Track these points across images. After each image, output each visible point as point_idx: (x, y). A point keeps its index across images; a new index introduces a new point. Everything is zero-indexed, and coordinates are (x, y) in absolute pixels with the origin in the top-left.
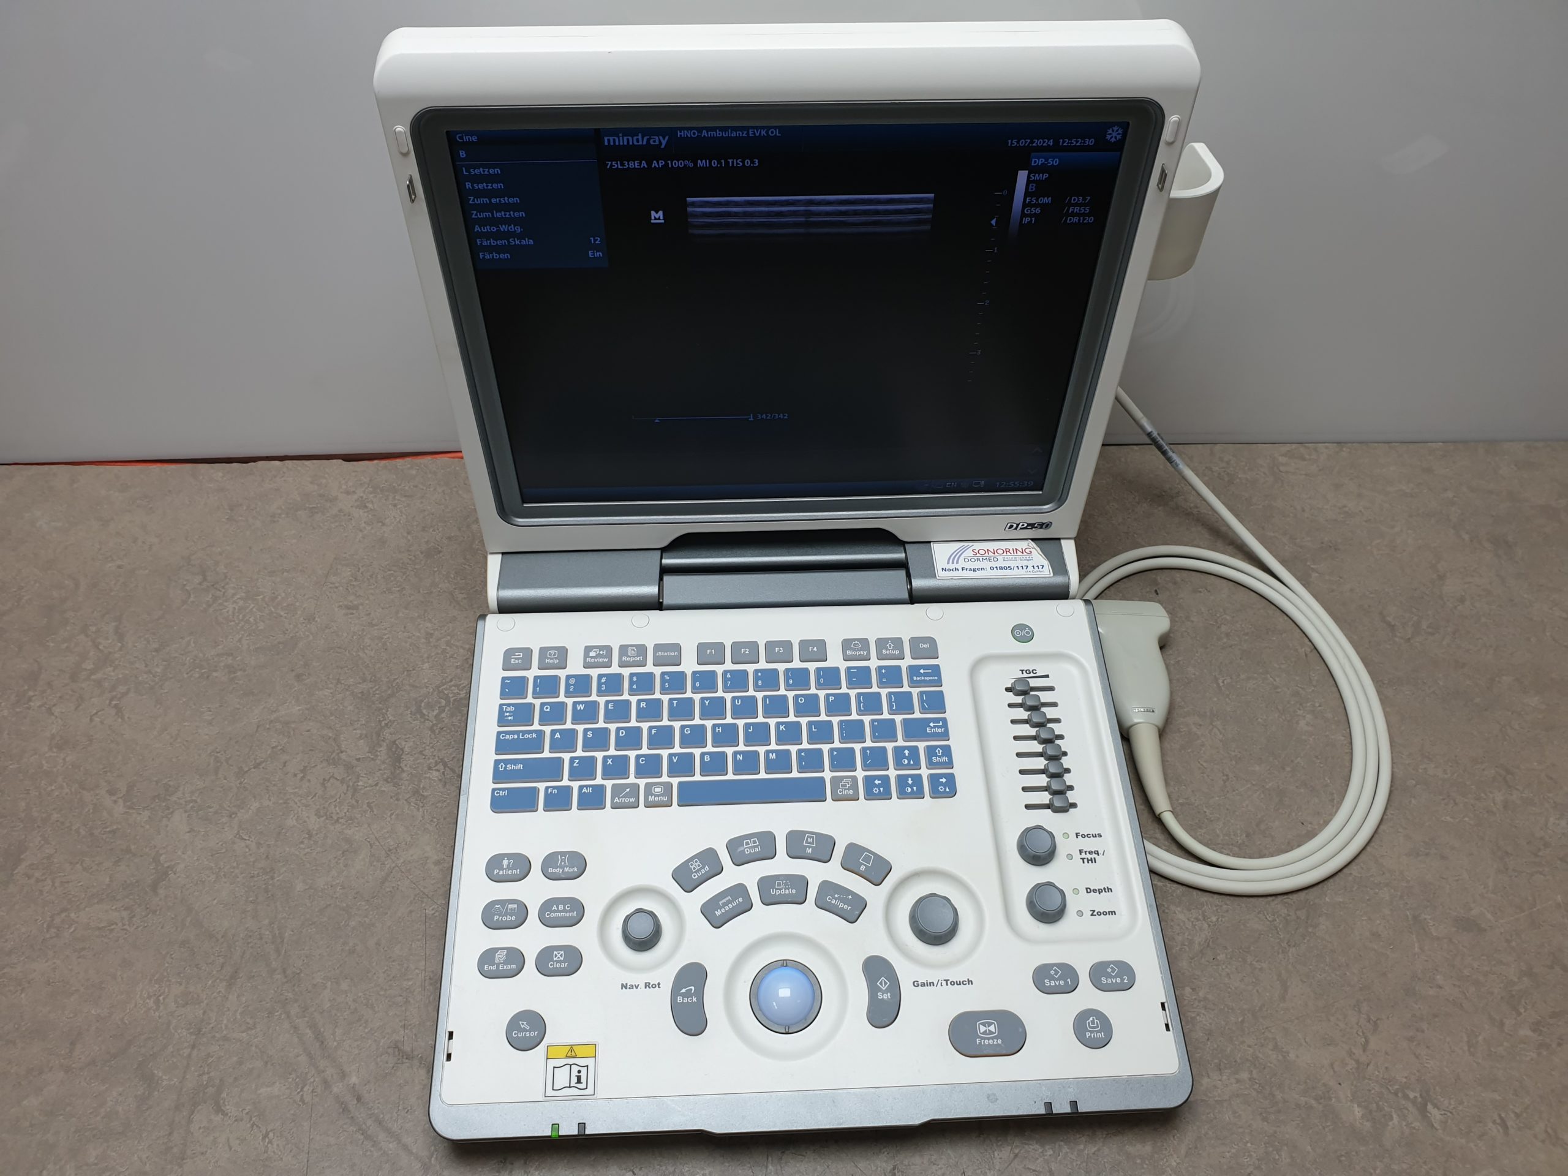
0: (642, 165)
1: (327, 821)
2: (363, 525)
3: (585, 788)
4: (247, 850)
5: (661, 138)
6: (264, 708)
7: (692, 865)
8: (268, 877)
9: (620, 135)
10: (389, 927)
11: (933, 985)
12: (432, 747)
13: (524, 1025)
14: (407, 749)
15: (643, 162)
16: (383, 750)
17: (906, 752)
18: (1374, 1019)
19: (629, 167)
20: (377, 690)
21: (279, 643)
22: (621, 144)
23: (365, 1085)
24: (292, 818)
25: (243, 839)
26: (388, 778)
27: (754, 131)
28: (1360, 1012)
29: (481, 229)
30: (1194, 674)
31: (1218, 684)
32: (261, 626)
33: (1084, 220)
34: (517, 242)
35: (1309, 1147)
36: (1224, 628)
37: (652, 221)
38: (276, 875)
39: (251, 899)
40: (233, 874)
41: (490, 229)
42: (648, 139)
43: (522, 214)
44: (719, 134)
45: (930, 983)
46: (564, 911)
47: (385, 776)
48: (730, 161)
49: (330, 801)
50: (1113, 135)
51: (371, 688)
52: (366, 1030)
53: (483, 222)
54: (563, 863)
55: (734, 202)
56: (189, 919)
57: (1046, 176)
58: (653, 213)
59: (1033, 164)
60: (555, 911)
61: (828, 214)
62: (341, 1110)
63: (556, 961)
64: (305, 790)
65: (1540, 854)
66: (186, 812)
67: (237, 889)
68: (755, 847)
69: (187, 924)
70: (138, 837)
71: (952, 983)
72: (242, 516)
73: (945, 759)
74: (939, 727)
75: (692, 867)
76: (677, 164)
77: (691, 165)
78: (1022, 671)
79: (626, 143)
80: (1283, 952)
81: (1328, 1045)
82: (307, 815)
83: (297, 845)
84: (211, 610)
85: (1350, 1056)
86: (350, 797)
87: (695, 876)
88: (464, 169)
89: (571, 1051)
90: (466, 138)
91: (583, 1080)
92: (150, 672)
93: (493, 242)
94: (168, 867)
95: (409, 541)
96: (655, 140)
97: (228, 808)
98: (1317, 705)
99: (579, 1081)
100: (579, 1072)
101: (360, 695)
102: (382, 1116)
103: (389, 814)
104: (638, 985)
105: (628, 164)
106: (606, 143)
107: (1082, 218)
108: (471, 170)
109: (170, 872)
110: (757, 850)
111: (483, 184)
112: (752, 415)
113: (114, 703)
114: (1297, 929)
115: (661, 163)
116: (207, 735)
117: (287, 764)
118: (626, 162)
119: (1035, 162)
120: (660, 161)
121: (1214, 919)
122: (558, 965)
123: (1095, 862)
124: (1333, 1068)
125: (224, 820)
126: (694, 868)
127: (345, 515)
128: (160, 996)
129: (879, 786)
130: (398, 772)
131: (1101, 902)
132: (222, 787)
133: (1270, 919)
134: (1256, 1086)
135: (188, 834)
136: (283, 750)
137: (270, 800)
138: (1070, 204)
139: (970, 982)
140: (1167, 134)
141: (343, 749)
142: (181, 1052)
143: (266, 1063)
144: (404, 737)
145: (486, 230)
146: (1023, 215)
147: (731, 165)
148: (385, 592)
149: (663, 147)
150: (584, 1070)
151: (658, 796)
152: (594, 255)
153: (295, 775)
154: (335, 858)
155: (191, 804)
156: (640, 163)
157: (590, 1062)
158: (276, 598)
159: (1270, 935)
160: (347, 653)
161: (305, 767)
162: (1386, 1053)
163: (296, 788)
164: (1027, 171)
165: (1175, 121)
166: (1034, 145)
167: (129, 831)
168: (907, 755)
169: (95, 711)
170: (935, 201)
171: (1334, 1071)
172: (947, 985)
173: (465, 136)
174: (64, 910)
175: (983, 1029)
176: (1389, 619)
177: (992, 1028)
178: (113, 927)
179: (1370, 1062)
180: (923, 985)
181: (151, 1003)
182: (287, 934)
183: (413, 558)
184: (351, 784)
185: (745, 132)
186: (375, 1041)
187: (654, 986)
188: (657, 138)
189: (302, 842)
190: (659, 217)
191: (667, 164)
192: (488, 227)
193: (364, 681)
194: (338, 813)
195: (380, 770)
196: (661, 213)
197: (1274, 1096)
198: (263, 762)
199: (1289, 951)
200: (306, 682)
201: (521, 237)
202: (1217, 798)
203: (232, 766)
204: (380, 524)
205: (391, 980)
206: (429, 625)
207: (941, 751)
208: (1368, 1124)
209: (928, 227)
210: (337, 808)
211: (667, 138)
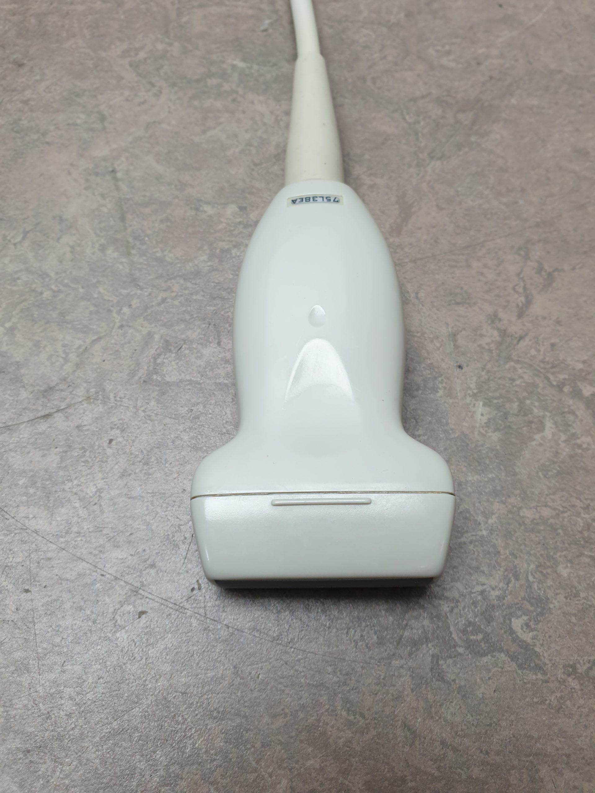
28: (527, 257)
80: (418, 165)
81: (458, 304)
85: (493, 322)
114: (452, 136)
124: (455, 341)
159: (404, 141)
171: (456, 347)
179: (526, 335)
199: (429, 164)
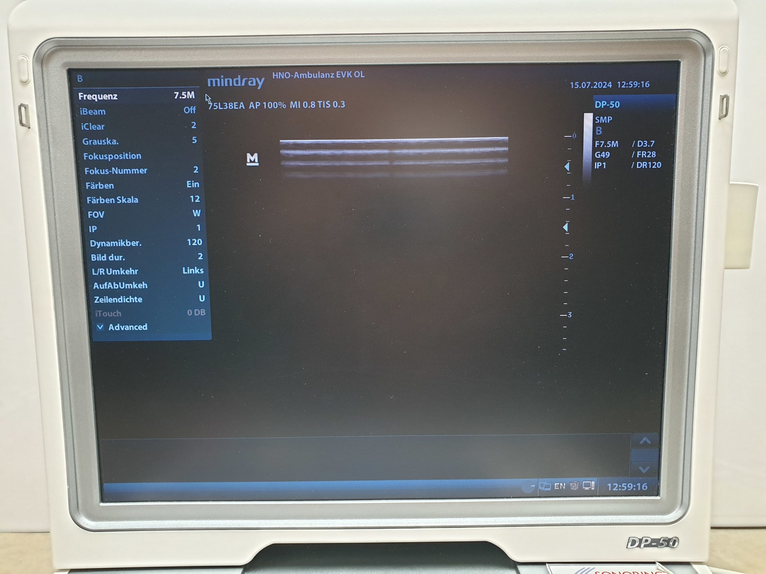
0: (240, 106)
5: (258, 79)
9: (222, 76)
15: (242, 103)
19: (228, 108)
22: (222, 85)
27: (341, 73)
29: (91, 172)
33: (653, 165)
37: (248, 164)
41: (100, 172)
42: (246, 80)
44: (310, 76)
48: (320, 102)
53: (94, 165)
57: (610, 119)
58: (249, 155)
59: (596, 107)
76: (272, 105)
77: (284, 106)
79: (226, 85)
93: (101, 186)
96: (253, 82)
105: (228, 106)
106: (209, 85)
107: (650, 163)
115: (258, 104)
118: (226, 104)
119: (598, 104)
120: (257, 103)
138: (637, 149)
140: (719, 66)
145: (96, 174)
146: (594, 160)
147: (320, 107)
149: (259, 88)
164: (592, 114)
165: (724, 53)
166: (595, 87)
170: (509, 144)
185: (333, 74)
188: (254, 79)
190: (254, 160)
191: (262, 105)
192: (98, 170)
196: (256, 156)
211: (263, 79)
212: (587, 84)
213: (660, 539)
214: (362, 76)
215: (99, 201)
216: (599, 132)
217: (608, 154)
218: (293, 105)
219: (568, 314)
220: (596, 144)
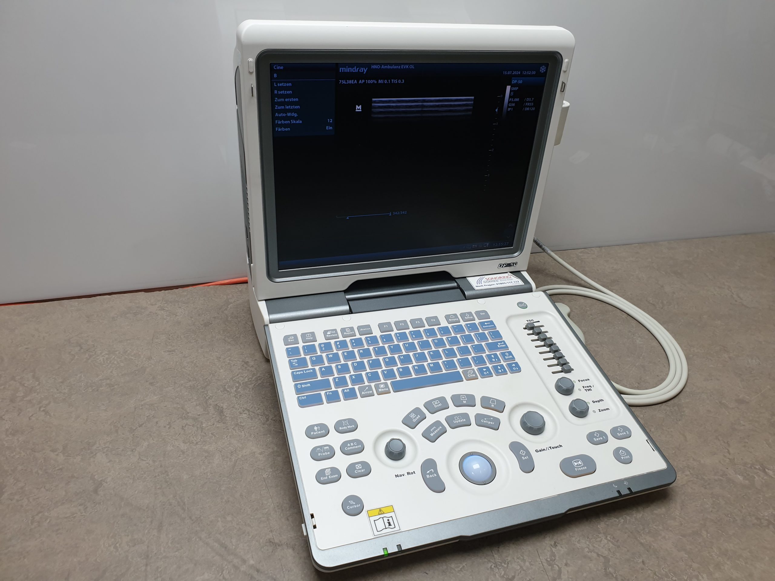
1: (191, 445)
2: (165, 317)
3: (345, 390)
4: (148, 465)
5: (364, 68)
6: (136, 400)
7: (411, 416)
8: (164, 475)
9: (347, 67)
10: (245, 487)
11: (545, 450)
12: (239, 404)
13: (351, 502)
14: (225, 407)
15: (356, 80)
16: (211, 410)
17: (493, 356)
18: (727, 442)
20: (198, 384)
21: (135, 371)
22: (347, 71)
23: (259, 563)
24: (170, 447)
25: (143, 460)
26: (219, 421)
27: (403, 66)
28: (719, 440)
29: (278, 115)
30: (585, 330)
31: (597, 332)
32: (122, 364)
33: (531, 109)
34: (294, 122)
35: (729, 495)
36: (588, 313)
37: (356, 111)
38: (169, 474)
39: (158, 487)
40: (143, 477)
41: (283, 115)
42: (358, 69)
43: (298, 107)
44: (389, 67)
45: (543, 450)
46: (354, 445)
47: (217, 420)
48: (392, 80)
49: (189, 436)
50: (543, 69)
51: (195, 383)
52: (250, 537)
53: (279, 111)
54: (346, 424)
55: (392, 100)
56: (123, 503)
57: (517, 88)
58: (357, 106)
59: (512, 83)
60: (349, 447)
61: (431, 106)
62: (250, 578)
63: (358, 469)
64: (173, 433)
65: (752, 373)
66: (104, 453)
67: (148, 484)
68: (438, 404)
69: (123, 506)
70: (77, 470)
71: (553, 448)
72: (95, 320)
73: (511, 357)
74: (503, 344)
75: (412, 417)
76: (370, 82)
77: (376, 82)
78: (527, 321)
79: (349, 71)
80: (676, 423)
81: (714, 455)
82: (178, 443)
83: (177, 458)
84: (90, 361)
85: (725, 457)
86: (200, 432)
87: (414, 420)
88: (275, 83)
89: (381, 511)
90: (278, 68)
91: (392, 523)
92: (60, 392)
93: (283, 122)
94: (101, 481)
95: (193, 320)
97: (130, 448)
98: (640, 334)
99: (390, 525)
100: (388, 520)
101: (189, 387)
102: (275, 576)
103: (225, 436)
104: (404, 474)
105: (349, 82)
106: (340, 71)
108: (278, 84)
109: (103, 483)
110: (440, 405)
111: (282, 91)
112: (391, 213)
113: (42, 409)
114: (677, 414)
115: (363, 81)
116: (105, 416)
117: (158, 423)
118: (348, 81)
119: (513, 82)
120: (363, 80)
121: (642, 416)
122: (360, 471)
123: (591, 390)
124: (721, 463)
125: (129, 453)
126: (413, 417)
127: (153, 314)
128: (116, 544)
129: (486, 371)
130: (223, 417)
131: (601, 406)
132: (123, 438)
133: (664, 412)
134: (695, 476)
135: (109, 463)
136: (154, 417)
137: (154, 440)
138: (526, 102)
139: (561, 446)
140: (564, 68)
141: (188, 411)
142: (140, 570)
143: (195, 565)
144: (221, 402)
145: (281, 116)
146: (508, 107)
147: (392, 82)
148: (187, 343)
149: (364, 73)
150: (390, 519)
151: (383, 388)
152: (328, 128)
153: (165, 427)
154: (202, 460)
155: (106, 449)
156: (354, 81)
157: (392, 514)
158: (127, 351)
159: (668, 418)
160: (175, 370)
161: (169, 423)
162: (738, 453)
163: (167, 433)
164: (510, 86)
165: (567, 62)
166: (513, 74)
167: (71, 467)
168: (493, 357)
169: (31, 415)
170: (474, 100)
172: (551, 449)
173: (278, 66)
174: (40, 512)
175: (576, 464)
176: (651, 302)
177: (580, 463)
178: (74, 516)
179: (734, 458)
180: (540, 451)
181: (112, 548)
182: (186, 500)
183: (198, 328)
184: (199, 426)
185: (400, 66)
186: (257, 541)
187: (412, 473)
188: (362, 69)
189: (180, 456)
190: (360, 108)
191: (365, 81)
192: (282, 114)
193: (190, 381)
194: (196, 440)
195: (213, 418)
196: (360, 106)
197: (704, 478)
198: (144, 423)
199: (678, 423)
200: (156, 385)
201: (296, 119)
202: (619, 372)
203: (126, 428)
204: (175, 316)
205: (255, 511)
206: (217, 354)
207: (508, 354)
208: (747, 482)
209: (470, 113)
210: (195, 438)
211: (367, 68)
212: (510, 72)
213: (510, 263)
214: (413, 68)
215: (282, 130)
216: (512, 94)
217: (514, 105)
218: (380, 81)
219: (488, 175)
220: (510, 100)
